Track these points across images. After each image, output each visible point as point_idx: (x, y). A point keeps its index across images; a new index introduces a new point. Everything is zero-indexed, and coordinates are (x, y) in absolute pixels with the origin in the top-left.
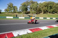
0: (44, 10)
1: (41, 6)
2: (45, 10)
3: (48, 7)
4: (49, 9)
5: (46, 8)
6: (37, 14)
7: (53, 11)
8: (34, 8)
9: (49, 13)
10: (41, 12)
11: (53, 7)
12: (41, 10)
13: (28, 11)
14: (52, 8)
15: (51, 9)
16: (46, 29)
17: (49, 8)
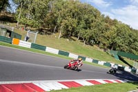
0: (67, 27)
1: (59, 10)
2: (70, 28)
3: (80, 19)
4: (81, 26)
5: (76, 21)
6: (41, 31)
7: (91, 38)
8: (36, 7)
9: (80, 39)
10: (57, 31)
11: (92, 24)
12: (59, 22)
13: (8, 9)
14: (90, 28)
15: (88, 30)
16: (56, 89)
17: (83, 23)
